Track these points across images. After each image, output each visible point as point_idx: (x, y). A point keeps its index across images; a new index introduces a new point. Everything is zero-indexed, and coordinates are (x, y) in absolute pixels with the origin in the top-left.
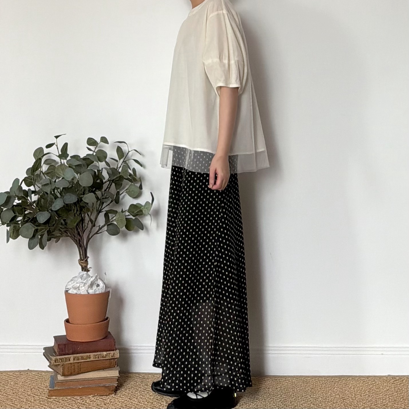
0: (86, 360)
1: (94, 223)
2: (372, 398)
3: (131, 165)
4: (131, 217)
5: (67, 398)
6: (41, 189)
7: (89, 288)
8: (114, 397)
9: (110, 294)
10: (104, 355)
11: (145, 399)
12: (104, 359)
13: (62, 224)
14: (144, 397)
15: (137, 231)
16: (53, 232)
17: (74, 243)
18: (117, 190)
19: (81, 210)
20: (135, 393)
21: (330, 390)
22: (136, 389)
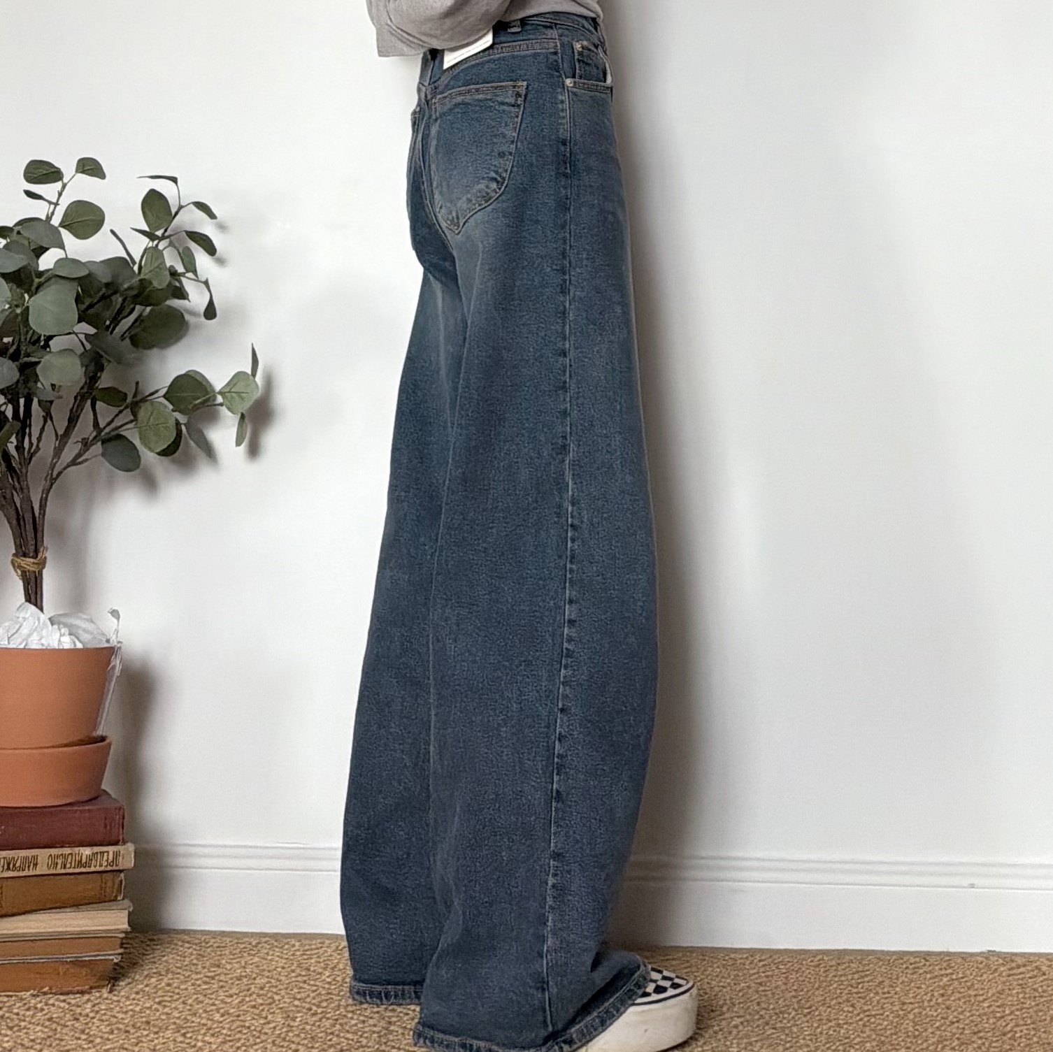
8: (107, 999)
10: (84, 857)
11: (213, 1004)
12: (83, 870)
14: (211, 999)
20: (176, 988)
22: (184, 975)
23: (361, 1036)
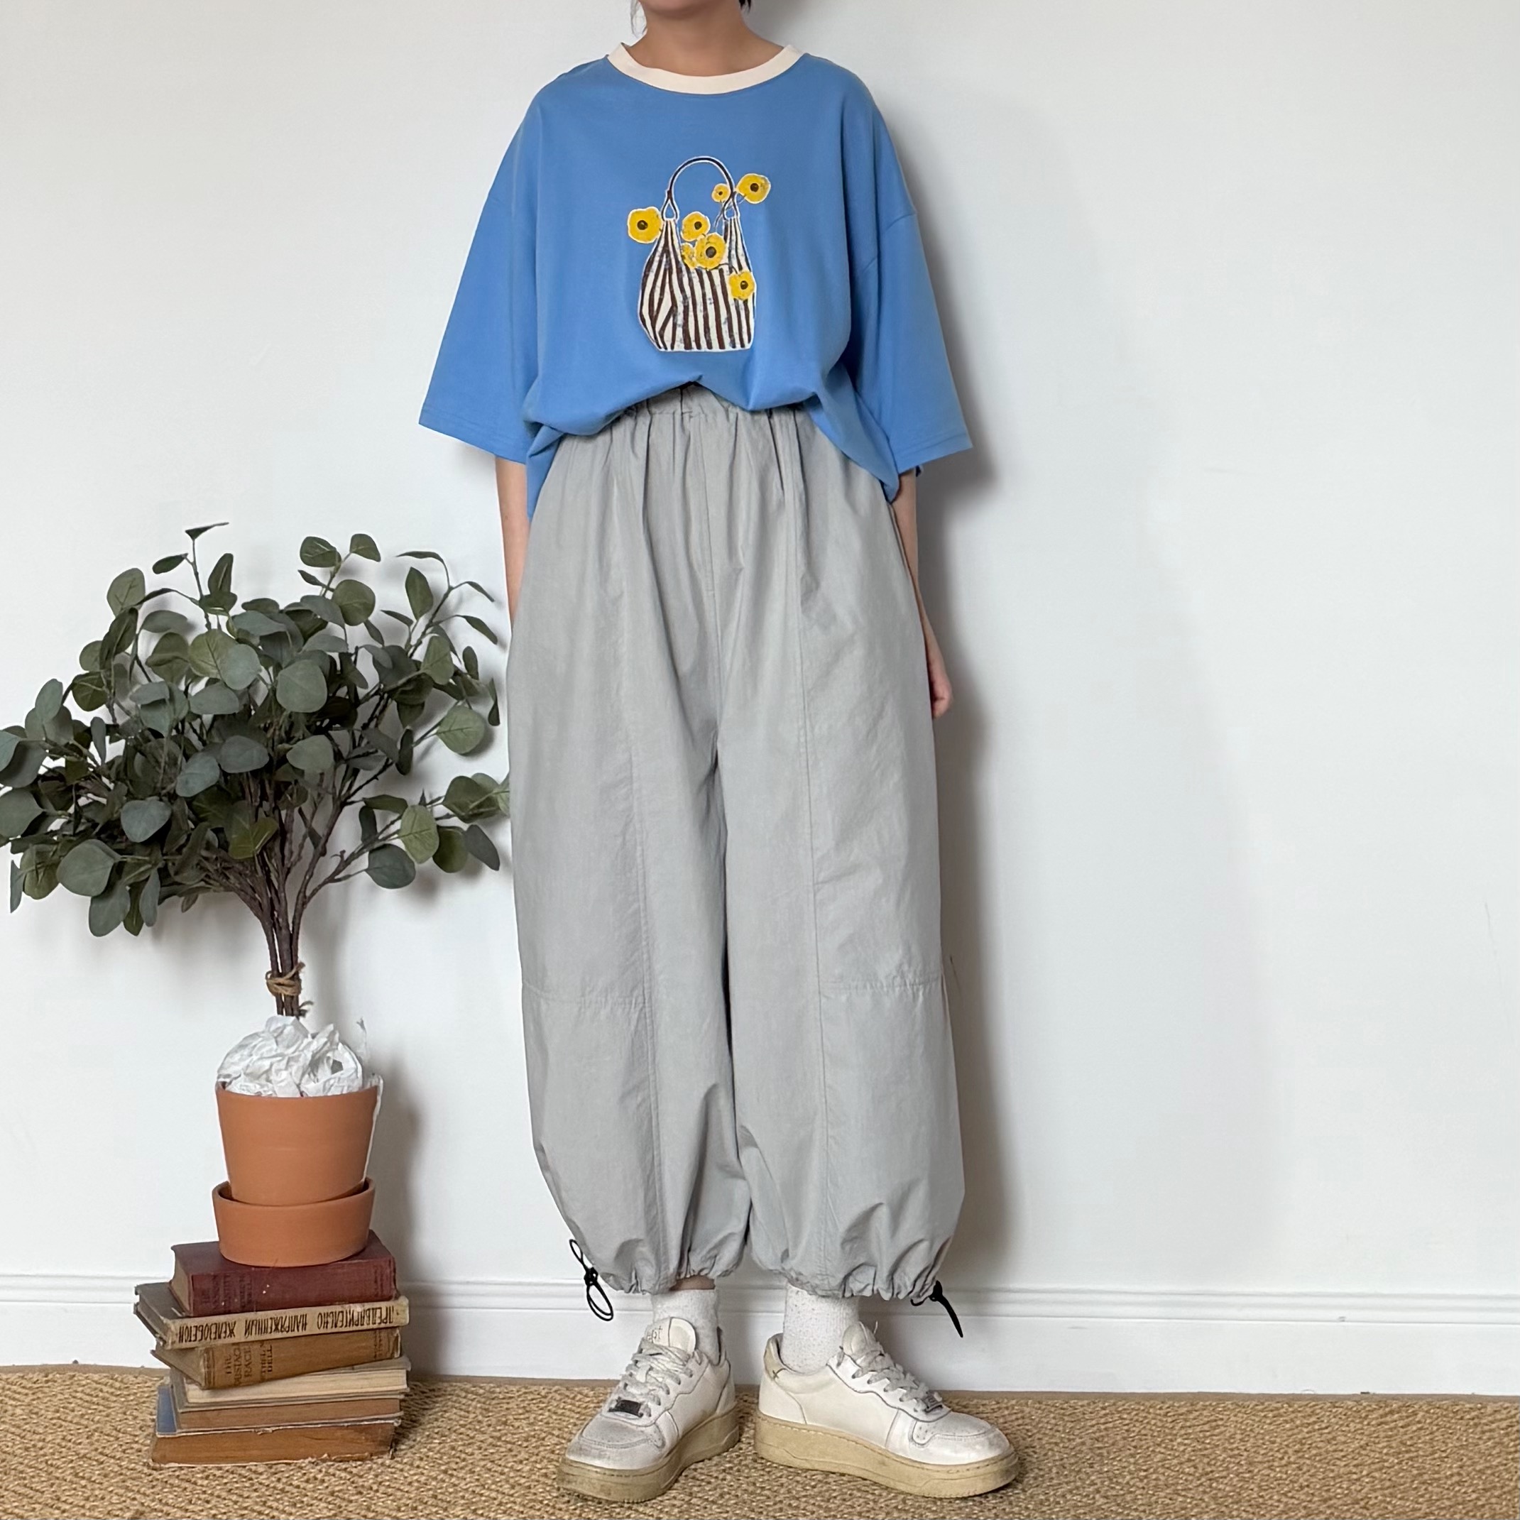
0: (290, 1334)
1: (322, 842)
2: (1311, 1476)
3: (454, 637)
4: (455, 822)
5: (220, 1469)
6: (138, 720)
7: (307, 1076)
8: (389, 1467)
9: (379, 1098)
10: (355, 1314)
11: (502, 1473)
12: (355, 1328)
13: (209, 846)
14: (500, 1466)
15: (473, 874)
16: (176, 873)
17: (252, 913)
18: (404, 727)
19: (278, 795)
20: (461, 1451)
21: (1159, 1445)
22: (468, 1435)
23: (661, 1511)
